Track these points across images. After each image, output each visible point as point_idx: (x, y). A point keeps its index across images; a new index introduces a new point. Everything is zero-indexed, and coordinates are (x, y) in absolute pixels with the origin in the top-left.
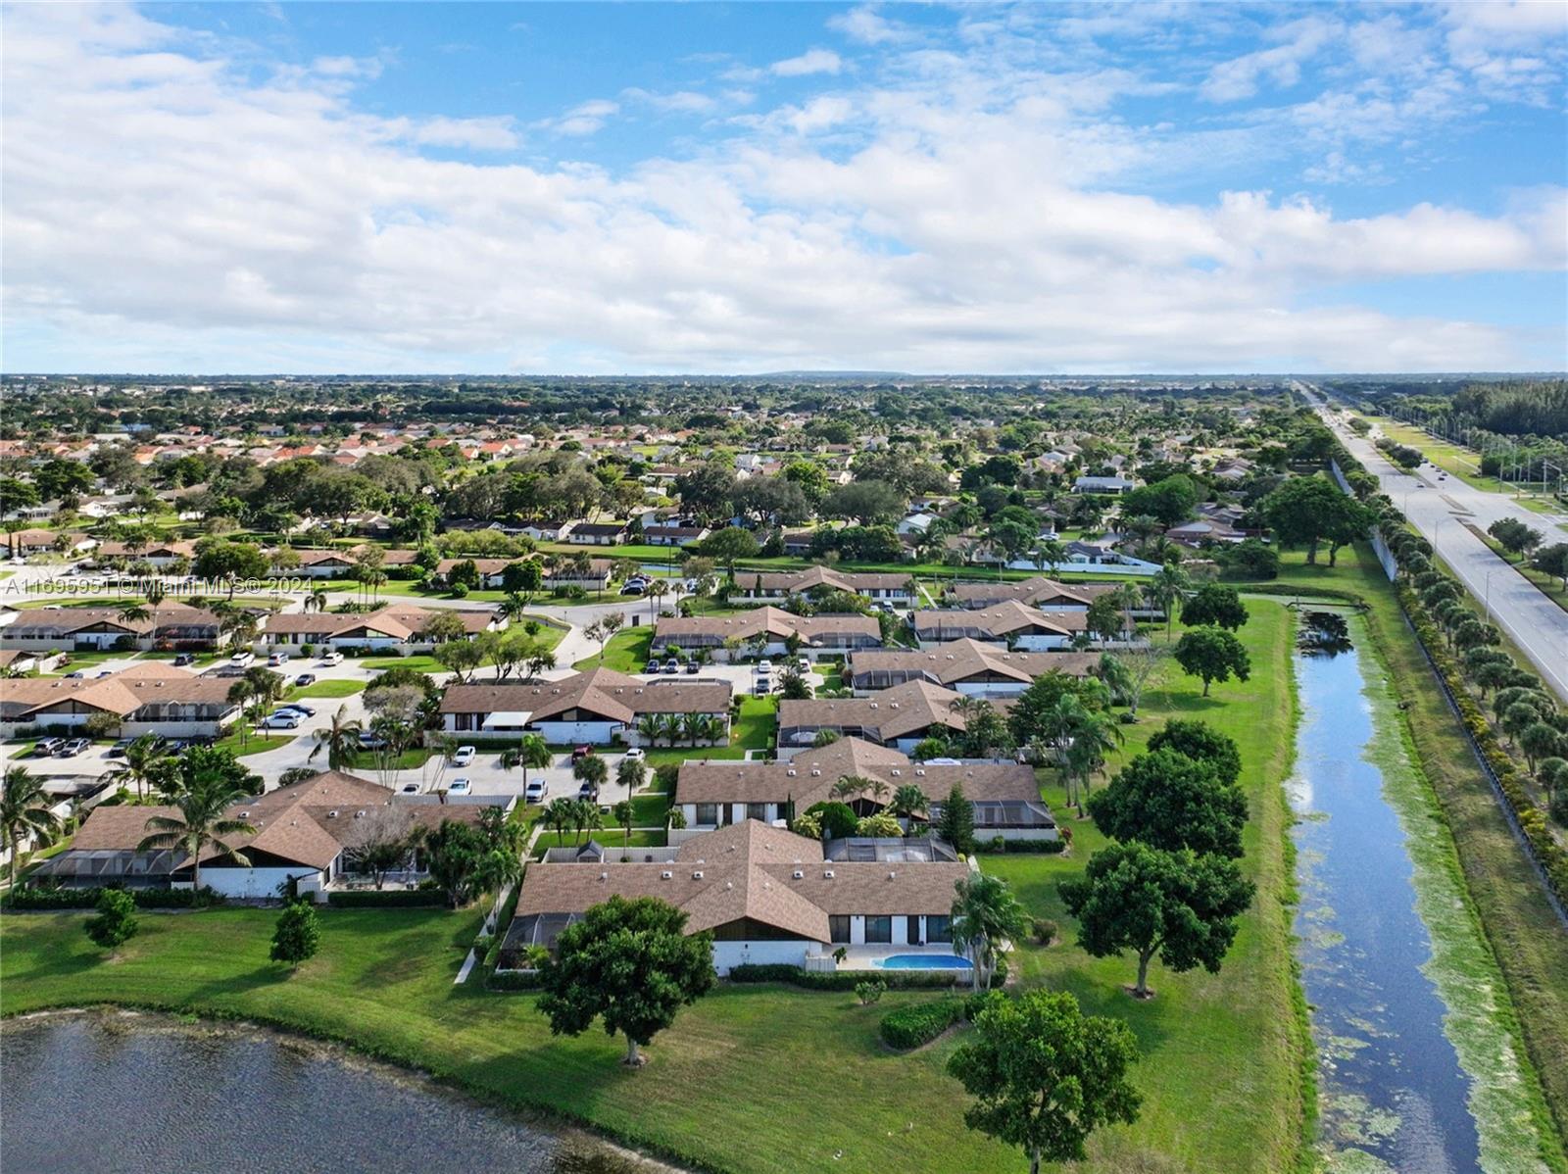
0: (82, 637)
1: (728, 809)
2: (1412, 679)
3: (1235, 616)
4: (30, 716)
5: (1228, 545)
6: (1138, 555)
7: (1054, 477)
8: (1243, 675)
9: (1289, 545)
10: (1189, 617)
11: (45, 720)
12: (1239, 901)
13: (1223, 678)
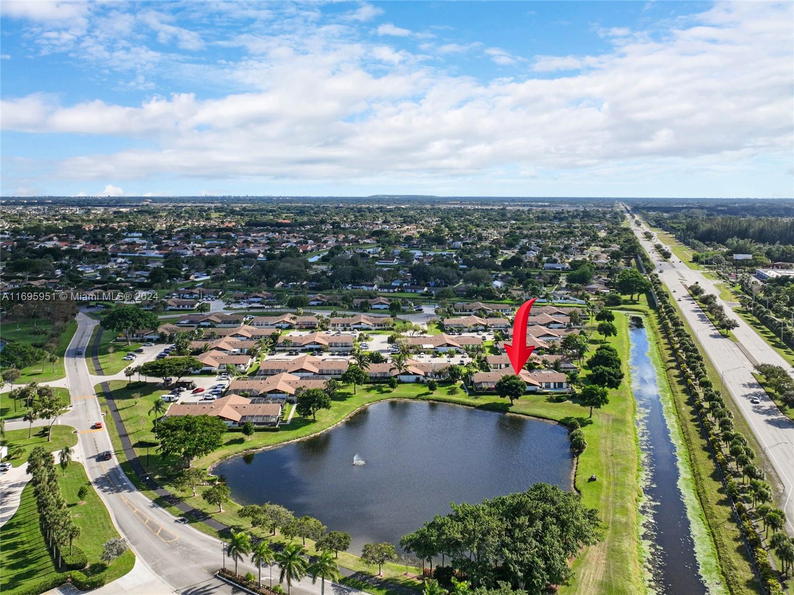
0: (277, 325)
1: (500, 365)
2: (661, 336)
3: (611, 318)
4: (304, 346)
5: (605, 294)
6: (576, 296)
7: (536, 264)
8: (615, 335)
9: (624, 293)
10: (597, 319)
11: (308, 347)
12: (622, 376)
13: (610, 335)
